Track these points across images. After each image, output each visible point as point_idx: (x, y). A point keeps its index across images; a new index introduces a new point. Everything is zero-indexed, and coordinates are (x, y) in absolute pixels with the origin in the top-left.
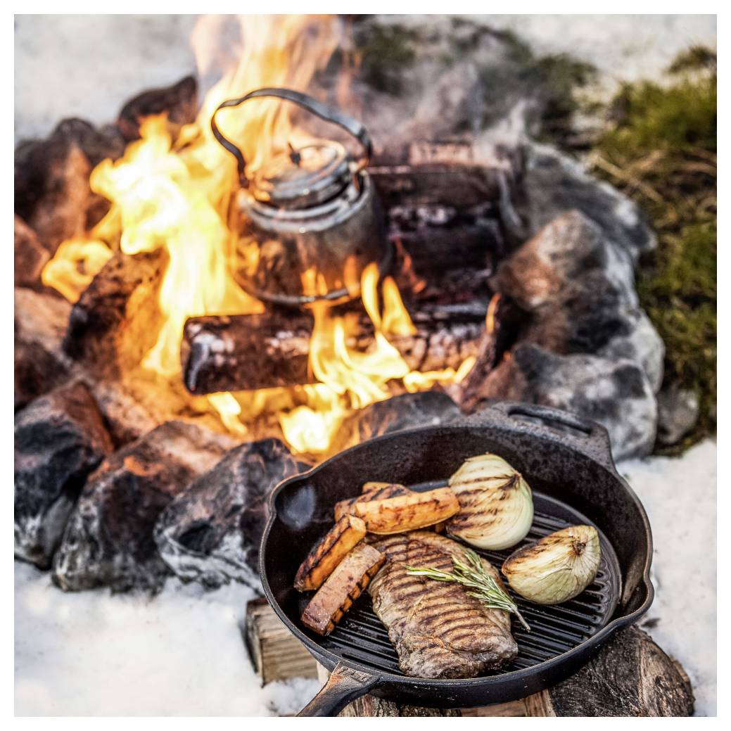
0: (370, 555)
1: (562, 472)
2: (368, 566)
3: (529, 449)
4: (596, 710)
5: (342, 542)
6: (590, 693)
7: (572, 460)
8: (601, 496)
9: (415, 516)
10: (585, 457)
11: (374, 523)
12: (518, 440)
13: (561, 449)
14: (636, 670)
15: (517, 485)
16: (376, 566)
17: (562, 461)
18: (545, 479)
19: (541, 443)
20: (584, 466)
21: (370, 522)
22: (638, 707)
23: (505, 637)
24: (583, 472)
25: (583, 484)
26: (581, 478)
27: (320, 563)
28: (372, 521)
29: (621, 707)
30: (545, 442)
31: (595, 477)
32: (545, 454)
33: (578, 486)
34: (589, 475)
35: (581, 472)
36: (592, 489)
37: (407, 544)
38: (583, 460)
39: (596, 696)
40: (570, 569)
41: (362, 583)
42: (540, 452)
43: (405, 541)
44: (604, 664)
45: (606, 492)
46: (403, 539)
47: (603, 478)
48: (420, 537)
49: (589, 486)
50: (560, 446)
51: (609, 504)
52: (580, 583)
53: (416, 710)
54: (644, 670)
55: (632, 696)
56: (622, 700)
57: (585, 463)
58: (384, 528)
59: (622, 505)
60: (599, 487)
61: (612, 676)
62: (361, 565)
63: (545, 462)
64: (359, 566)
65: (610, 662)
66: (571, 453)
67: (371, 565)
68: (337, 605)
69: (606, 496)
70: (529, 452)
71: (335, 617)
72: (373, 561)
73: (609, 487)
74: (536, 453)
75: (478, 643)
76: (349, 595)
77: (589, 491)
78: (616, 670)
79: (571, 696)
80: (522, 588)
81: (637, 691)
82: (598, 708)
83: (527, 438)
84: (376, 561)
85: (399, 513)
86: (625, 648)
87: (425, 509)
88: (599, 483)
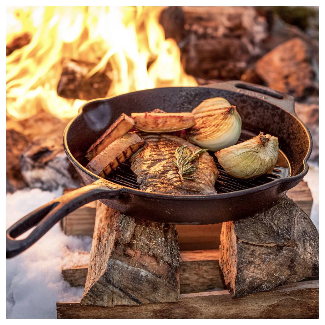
0: (135, 139)
1: (263, 119)
2: (132, 143)
3: (245, 105)
4: (263, 236)
5: (118, 129)
6: (260, 228)
7: (270, 111)
8: (285, 131)
9: (167, 123)
10: (278, 108)
11: (140, 123)
12: (239, 99)
13: (264, 105)
14: (292, 219)
15: (232, 112)
16: (137, 145)
17: (264, 112)
18: (253, 124)
19: (252, 101)
20: (277, 114)
21: (138, 122)
22: (289, 236)
23: (210, 186)
24: (276, 118)
25: (275, 125)
26: (274, 122)
27: (103, 142)
28: (139, 122)
29: (279, 235)
30: (255, 100)
31: (283, 120)
32: (254, 108)
33: (272, 126)
34: (279, 120)
35: (274, 118)
36: (280, 128)
37: (159, 139)
38: (277, 110)
39: (264, 229)
40: (257, 152)
41: (127, 153)
42: (252, 107)
43: (158, 137)
44: (272, 215)
45: (288, 128)
46: (157, 136)
47: (287, 120)
48: (168, 137)
49: (278, 126)
50: (264, 103)
51: (289, 134)
52: (263, 164)
53: (148, 231)
54: (297, 222)
55: (286, 231)
56: (279, 231)
57: (277, 112)
58: (146, 128)
59: (297, 134)
60: (285, 126)
61: (276, 221)
62: (127, 142)
63: (254, 113)
64: (126, 143)
65: (276, 215)
66: (270, 107)
67: (134, 143)
68: (108, 163)
69: (288, 131)
70: (244, 106)
71: (106, 170)
72: (135, 142)
73: (290, 125)
74: (249, 107)
75: (191, 185)
76: (117, 158)
77: (278, 128)
78: (279, 219)
79: (248, 227)
80: (225, 161)
81: (291, 229)
82: (263, 235)
83: (245, 98)
84: (137, 142)
85: (157, 119)
86: (287, 209)
87: (174, 120)
88: (285, 123)
